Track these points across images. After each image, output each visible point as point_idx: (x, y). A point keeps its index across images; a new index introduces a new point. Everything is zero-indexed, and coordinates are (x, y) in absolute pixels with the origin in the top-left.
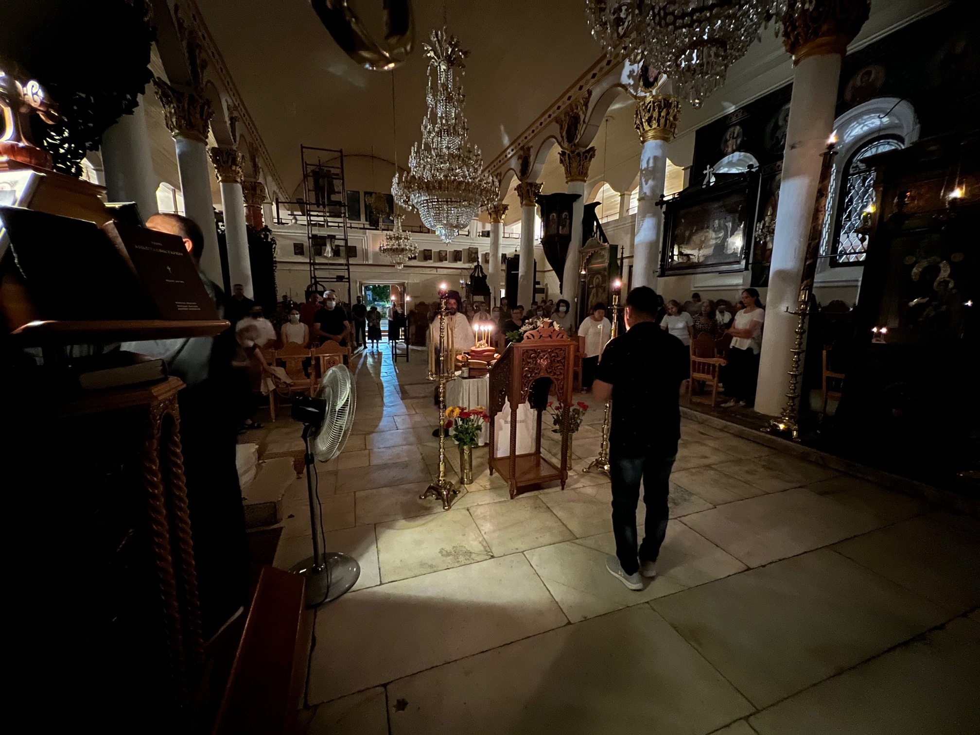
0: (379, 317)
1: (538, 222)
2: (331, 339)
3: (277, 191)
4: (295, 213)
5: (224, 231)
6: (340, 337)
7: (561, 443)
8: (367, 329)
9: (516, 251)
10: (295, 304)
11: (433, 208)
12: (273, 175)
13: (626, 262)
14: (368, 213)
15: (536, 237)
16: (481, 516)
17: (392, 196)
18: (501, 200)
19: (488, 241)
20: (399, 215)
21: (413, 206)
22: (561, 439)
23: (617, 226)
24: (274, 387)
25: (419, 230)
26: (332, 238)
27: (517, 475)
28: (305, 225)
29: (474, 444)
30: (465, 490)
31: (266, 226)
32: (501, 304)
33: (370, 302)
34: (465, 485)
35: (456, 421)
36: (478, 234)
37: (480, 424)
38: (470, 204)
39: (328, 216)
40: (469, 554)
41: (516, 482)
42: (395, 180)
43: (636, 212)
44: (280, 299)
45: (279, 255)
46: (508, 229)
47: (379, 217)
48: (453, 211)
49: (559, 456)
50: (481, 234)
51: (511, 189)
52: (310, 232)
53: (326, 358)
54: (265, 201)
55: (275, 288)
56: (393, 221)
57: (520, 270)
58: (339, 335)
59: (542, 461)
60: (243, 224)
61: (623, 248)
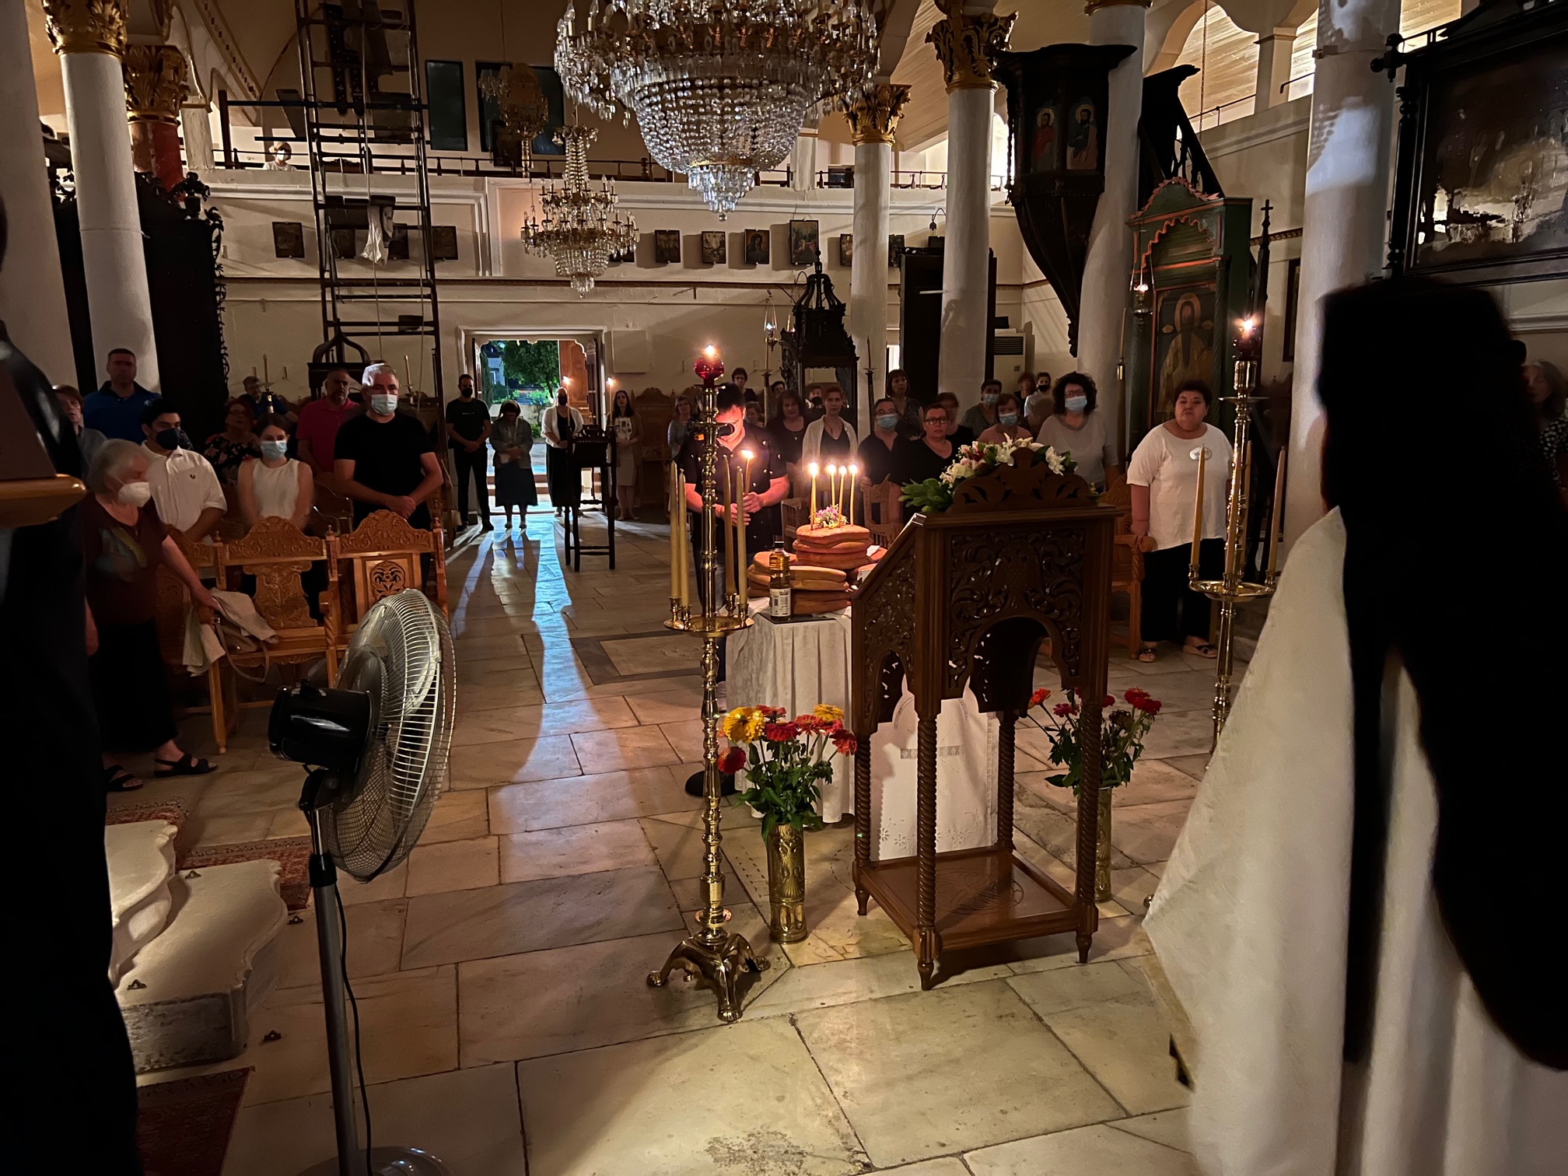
0: (528, 435)
1: (999, 131)
2: (383, 507)
3: (223, 71)
4: (277, 133)
5: (73, 192)
6: (411, 502)
7: (1075, 815)
8: (491, 472)
9: (933, 226)
10: (279, 403)
11: (679, 108)
12: (209, 23)
13: (1278, 250)
14: (488, 124)
15: (994, 182)
16: (834, 1040)
17: (557, 75)
18: (887, 72)
19: (847, 197)
20: (580, 131)
21: (619, 104)
22: (1075, 805)
23: (1248, 139)
24: (223, 653)
25: (640, 174)
26: (384, 203)
27: (939, 916)
28: (306, 168)
29: (810, 820)
30: (784, 960)
31: (193, 176)
32: (889, 390)
33: (500, 392)
34: (785, 946)
35: (753, 749)
36: (817, 178)
37: (826, 757)
38: (788, 93)
39: (371, 141)
40: (796, 1158)
41: (939, 939)
42: (566, 28)
43: (1310, 91)
44: (236, 389)
45: (230, 260)
46: (909, 161)
47: (521, 137)
48: (742, 114)
49: (1072, 857)
50: (825, 178)
51: (918, 36)
52: (319, 189)
53: (371, 564)
54: (189, 102)
55: (222, 356)
56: (562, 150)
57: (945, 286)
58: (407, 494)
59: (1016, 870)
60: (127, 171)
61: (1267, 208)
